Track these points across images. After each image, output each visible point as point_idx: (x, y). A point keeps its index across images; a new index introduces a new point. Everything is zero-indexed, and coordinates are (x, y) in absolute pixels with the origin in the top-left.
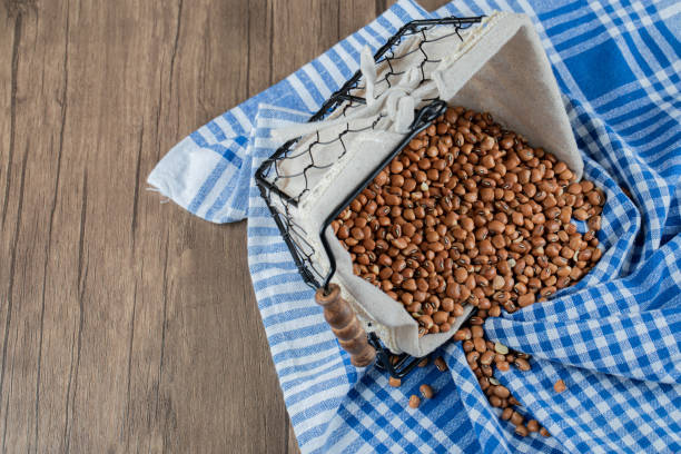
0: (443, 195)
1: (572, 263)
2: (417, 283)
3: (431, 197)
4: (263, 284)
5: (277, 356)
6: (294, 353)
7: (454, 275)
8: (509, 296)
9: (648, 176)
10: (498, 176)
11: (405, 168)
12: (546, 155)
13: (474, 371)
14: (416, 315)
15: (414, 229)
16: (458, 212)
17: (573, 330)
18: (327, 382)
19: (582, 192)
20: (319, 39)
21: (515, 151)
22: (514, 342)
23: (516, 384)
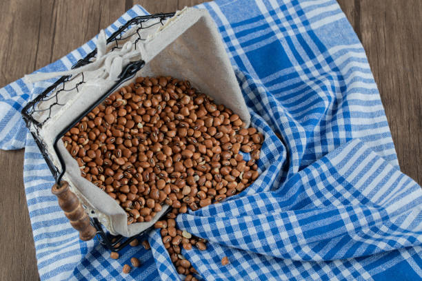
0: (152, 131)
1: (238, 180)
2: (130, 188)
3: (144, 133)
4: (32, 190)
5: (37, 237)
6: (48, 235)
7: (156, 184)
8: (193, 199)
9: (292, 125)
10: (190, 121)
11: (128, 113)
12: (225, 109)
13: (168, 249)
14: (128, 209)
15: (130, 152)
16: (162, 143)
17: (234, 222)
18: (66, 253)
19: (248, 134)
20: (85, 35)
21: (205, 106)
22: (195, 230)
23: (195, 259)
